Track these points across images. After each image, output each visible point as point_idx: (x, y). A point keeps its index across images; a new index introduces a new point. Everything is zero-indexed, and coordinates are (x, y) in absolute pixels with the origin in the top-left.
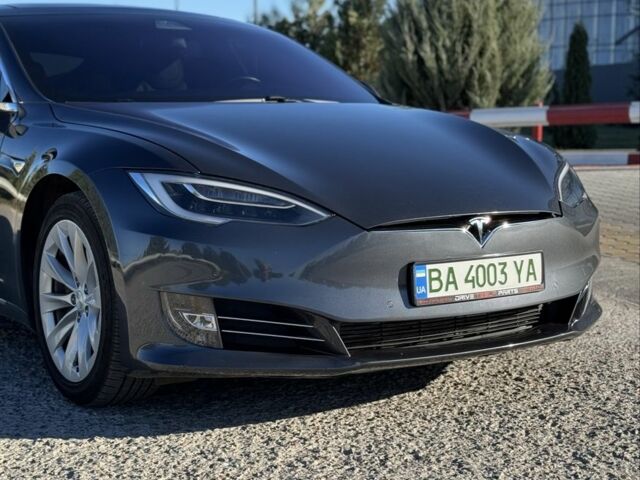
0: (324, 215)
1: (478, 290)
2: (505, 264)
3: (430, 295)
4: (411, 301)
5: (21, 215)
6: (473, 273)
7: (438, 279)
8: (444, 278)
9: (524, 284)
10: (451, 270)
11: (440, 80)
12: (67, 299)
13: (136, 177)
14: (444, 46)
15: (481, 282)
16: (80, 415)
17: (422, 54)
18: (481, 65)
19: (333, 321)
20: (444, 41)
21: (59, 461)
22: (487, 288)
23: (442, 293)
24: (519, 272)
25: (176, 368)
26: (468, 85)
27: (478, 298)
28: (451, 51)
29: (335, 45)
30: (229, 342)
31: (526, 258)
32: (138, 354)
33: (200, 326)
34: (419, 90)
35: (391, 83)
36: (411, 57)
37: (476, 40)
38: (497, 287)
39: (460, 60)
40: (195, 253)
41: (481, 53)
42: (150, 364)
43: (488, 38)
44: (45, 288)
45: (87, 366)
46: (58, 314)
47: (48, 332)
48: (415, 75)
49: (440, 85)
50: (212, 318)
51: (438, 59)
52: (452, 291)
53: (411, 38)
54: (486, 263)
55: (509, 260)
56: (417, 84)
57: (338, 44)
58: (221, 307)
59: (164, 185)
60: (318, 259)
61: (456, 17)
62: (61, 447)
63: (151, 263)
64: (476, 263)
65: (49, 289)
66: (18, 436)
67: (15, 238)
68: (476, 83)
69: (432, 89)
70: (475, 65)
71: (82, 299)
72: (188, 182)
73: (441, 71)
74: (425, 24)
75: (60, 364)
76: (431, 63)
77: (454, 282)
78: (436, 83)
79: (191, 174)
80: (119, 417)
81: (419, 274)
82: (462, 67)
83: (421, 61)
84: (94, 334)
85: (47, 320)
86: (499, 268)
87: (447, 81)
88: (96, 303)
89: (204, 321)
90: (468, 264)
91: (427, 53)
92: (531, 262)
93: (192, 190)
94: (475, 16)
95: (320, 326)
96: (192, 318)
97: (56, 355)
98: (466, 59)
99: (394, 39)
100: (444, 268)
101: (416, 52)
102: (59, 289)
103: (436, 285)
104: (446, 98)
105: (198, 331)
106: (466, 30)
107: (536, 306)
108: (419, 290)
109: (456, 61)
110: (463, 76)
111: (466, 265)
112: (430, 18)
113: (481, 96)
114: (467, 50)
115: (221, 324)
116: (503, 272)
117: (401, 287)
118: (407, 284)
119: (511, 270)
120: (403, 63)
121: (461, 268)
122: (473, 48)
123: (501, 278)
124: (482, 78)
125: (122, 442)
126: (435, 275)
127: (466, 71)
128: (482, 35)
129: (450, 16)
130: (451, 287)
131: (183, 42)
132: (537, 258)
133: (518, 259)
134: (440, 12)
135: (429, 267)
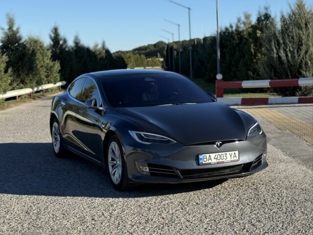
0: (175, 142)
1: (218, 161)
2: (226, 154)
3: (204, 162)
4: (198, 164)
5: (104, 135)
6: (216, 156)
7: (206, 158)
8: (208, 158)
9: (232, 159)
10: (210, 156)
11: (288, 64)
12: (115, 162)
13: (130, 132)
14: (289, 50)
15: (219, 159)
16: (117, 193)
17: (280, 54)
18: (306, 58)
19: (177, 169)
20: (290, 48)
21: (110, 203)
22: (221, 160)
23: (207, 162)
24: (231, 156)
25: (139, 181)
26: (300, 67)
27: (218, 163)
28: (292, 53)
29: (251, 46)
30: (152, 174)
31: (233, 152)
32: (130, 177)
33: (145, 170)
34: (279, 69)
35: (267, 66)
36: (275, 55)
37: (304, 48)
38: (224, 160)
39: (296, 56)
40: (145, 151)
41: (306, 53)
42: (133, 179)
43: (309, 46)
44: (110, 159)
45: (119, 180)
46: (113, 166)
47: (110, 171)
48: (278, 63)
49: (288, 67)
50: (147, 168)
51: (287, 56)
52: (210, 161)
53: (276, 48)
54: (220, 154)
55: (228, 153)
56: (279, 67)
57: (252, 45)
58: (149, 165)
59: (136, 134)
60: (174, 152)
61: (295, 38)
62: (111, 200)
63: (133, 153)
64: (217, 154)
65: (111, 160)
66: (101, 197)
67: (102, 143)
68: (304, 66)
69: (285, 69)
70: (302, 58)
71: (118, 162)
72: (142, 133)
73: (288, 61)
74: (281, 41)
75: (113, 179)
76: (284, 58)
77: (211, 159)
78: (287, 66)
79: (143, 131)
80: (127, 193)
81: (200, 157)
82: (297, 59)
83: (279, 57)
84: (120, 171)
85: (110, 167)
86: (224, 155)
87: (291, 65)
88: (120, 164)
89: (146, 169)
90: (215, 154)
91: (282, 54)
92: (235, 153)
93: (143, 135)
94: (304, 37)
95: (175, 170)
96: (143, 168)
97: (112, 177)
98: (299, 55)
99: (269, 48)
100: (208, 155)
101: (277, 54)
102: (113, 160)
103: (205, 160)
104: (291, 72)
105: (144, 171)
106: (300, 43)
107: (241, 165)
108: (201, 161)
109: (295, 57)
110: (298, 63)
111: (214, 154)
112: (283, 39)
113: (306, 71)
114: (300, 52)
115: (150, 170)
116: (226, 156)
117: (196, 160)
118: (197, 159)
119: (228, 155)
120: (272, 58)
121: (213, 155)
122: (302, 51)
123: (225, 158)
124: (306, 64)
125: (126, 199)
126: (205, 157)
127: (299, 61)
128: (307, 45)
129: (293, 38)
130: (210, 160)
131: (153, 83)
132: (237, 152)
133: (231, 153)
134: (288, 35)
135: (203, 155)
